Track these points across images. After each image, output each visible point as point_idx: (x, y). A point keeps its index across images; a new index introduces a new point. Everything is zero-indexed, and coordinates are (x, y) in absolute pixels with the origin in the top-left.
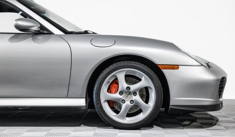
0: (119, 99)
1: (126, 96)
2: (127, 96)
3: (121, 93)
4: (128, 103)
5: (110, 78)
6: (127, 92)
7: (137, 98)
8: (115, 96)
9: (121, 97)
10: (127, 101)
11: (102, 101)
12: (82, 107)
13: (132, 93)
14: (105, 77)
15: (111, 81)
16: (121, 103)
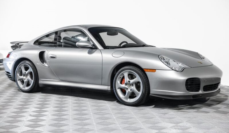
0: (125, 88)
1: (129, 86)
3: (126, 84)
4: (129, 90)
5: (120, 75)
6: (129, 84)
7: (134, 88)
8: (123, 86)
9: (126, 86)
10: (129, 89)
11: (117, 88)
12: (107, 90)
13: (132, 85)
14: (118, 75)
15: (122, 77)
16: (126, 90)
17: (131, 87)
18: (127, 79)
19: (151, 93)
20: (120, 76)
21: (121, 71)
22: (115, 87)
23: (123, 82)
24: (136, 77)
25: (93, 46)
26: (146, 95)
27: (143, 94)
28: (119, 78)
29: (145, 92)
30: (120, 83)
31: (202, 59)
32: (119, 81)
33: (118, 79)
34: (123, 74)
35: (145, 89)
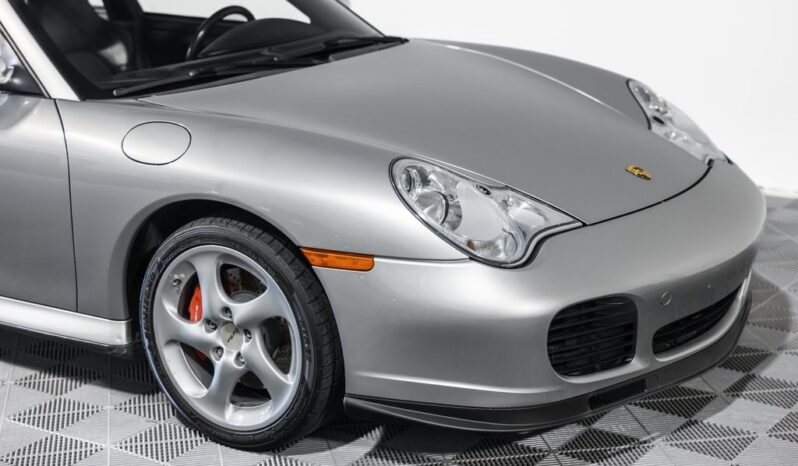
0: (208, 345)
1: (228, 336)
2: (231, 338)
3: (212, 323)
4: (229, 358)
5: (177, 270)
6: (227, 322)
7: (254, 349)
8: (195, 330)
9: (213, 337)
10: (230, 353)
11: (160, 339)
12: (112, 348)
13: (241, 330)
14: (162, 268)
15: (185, 277)
16: (213, 356)
17: (240, 343)
18: (212, 295)
19: (348, 391)
20: (175, 272)
21: (178, 246)
22: (152, 337)
23: (194, 309)
24: (263, 289)
25: (13, 76)
26: (325, 394)
27: (307, 392)
28: (169, 287)
29: (318, 379)
30: (176, 310)
31: (655, 126)
32: (171, 300)
33: (164, 290)
34: (188, 264)
35: (319, 364)
